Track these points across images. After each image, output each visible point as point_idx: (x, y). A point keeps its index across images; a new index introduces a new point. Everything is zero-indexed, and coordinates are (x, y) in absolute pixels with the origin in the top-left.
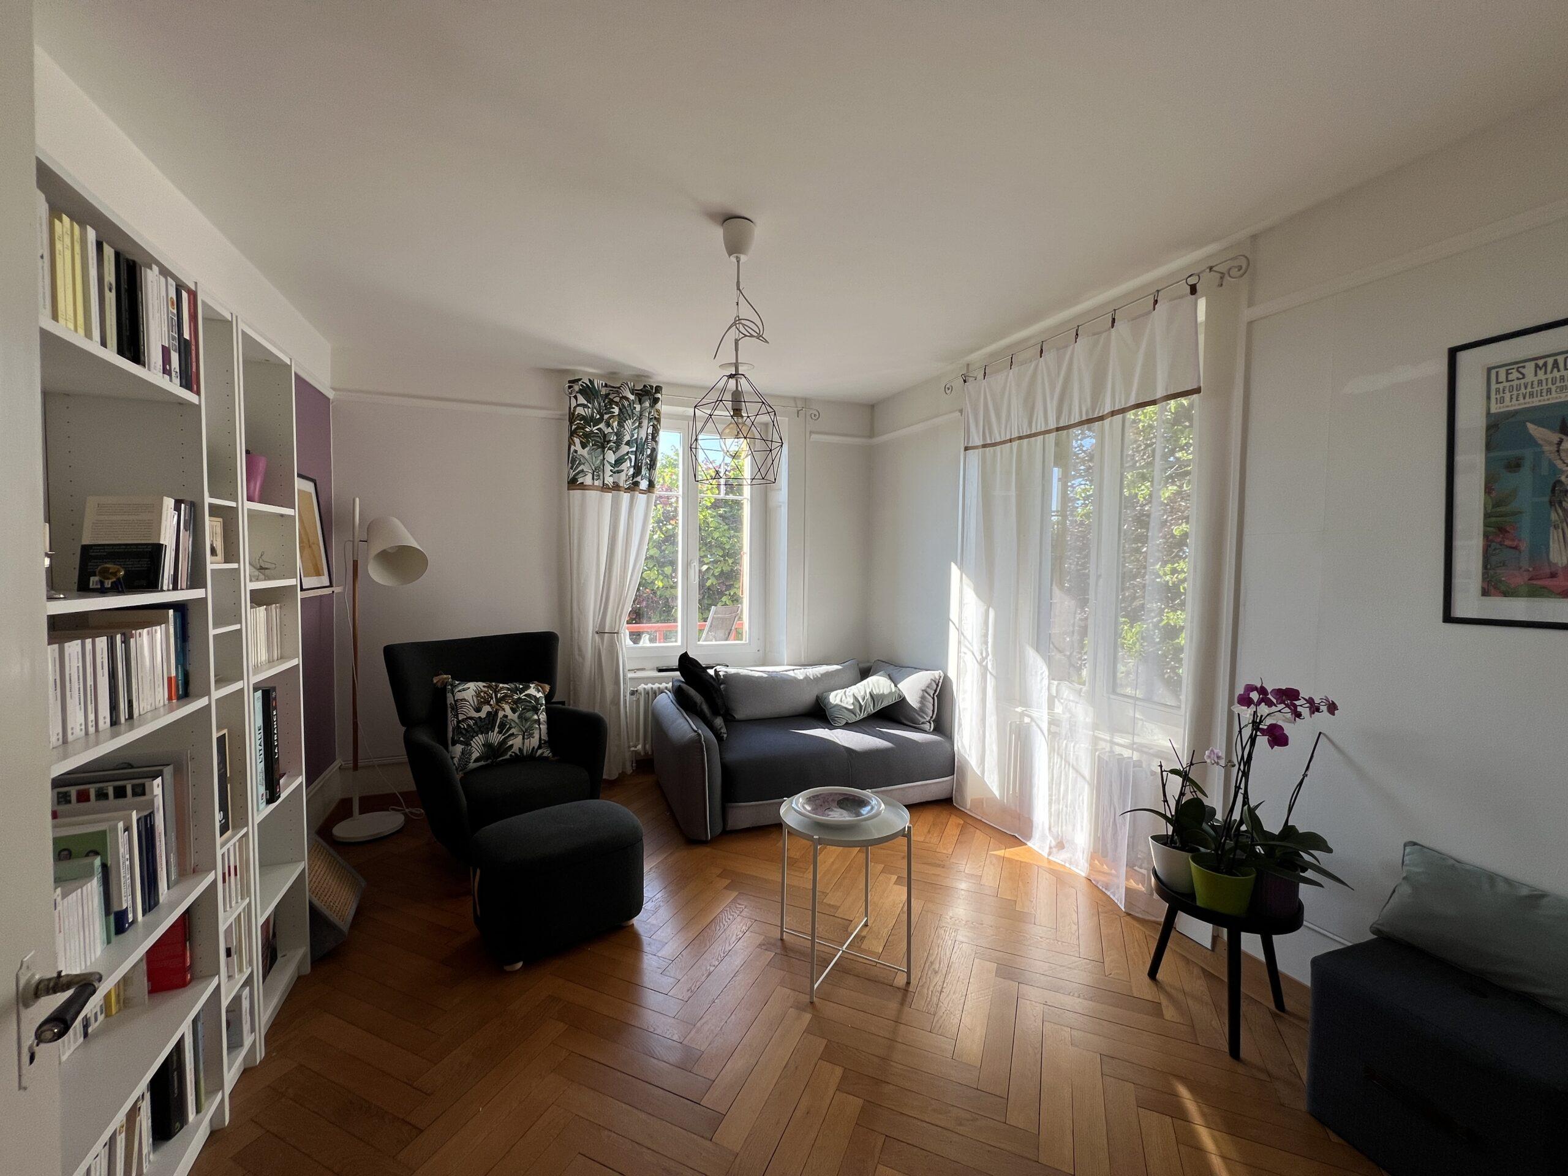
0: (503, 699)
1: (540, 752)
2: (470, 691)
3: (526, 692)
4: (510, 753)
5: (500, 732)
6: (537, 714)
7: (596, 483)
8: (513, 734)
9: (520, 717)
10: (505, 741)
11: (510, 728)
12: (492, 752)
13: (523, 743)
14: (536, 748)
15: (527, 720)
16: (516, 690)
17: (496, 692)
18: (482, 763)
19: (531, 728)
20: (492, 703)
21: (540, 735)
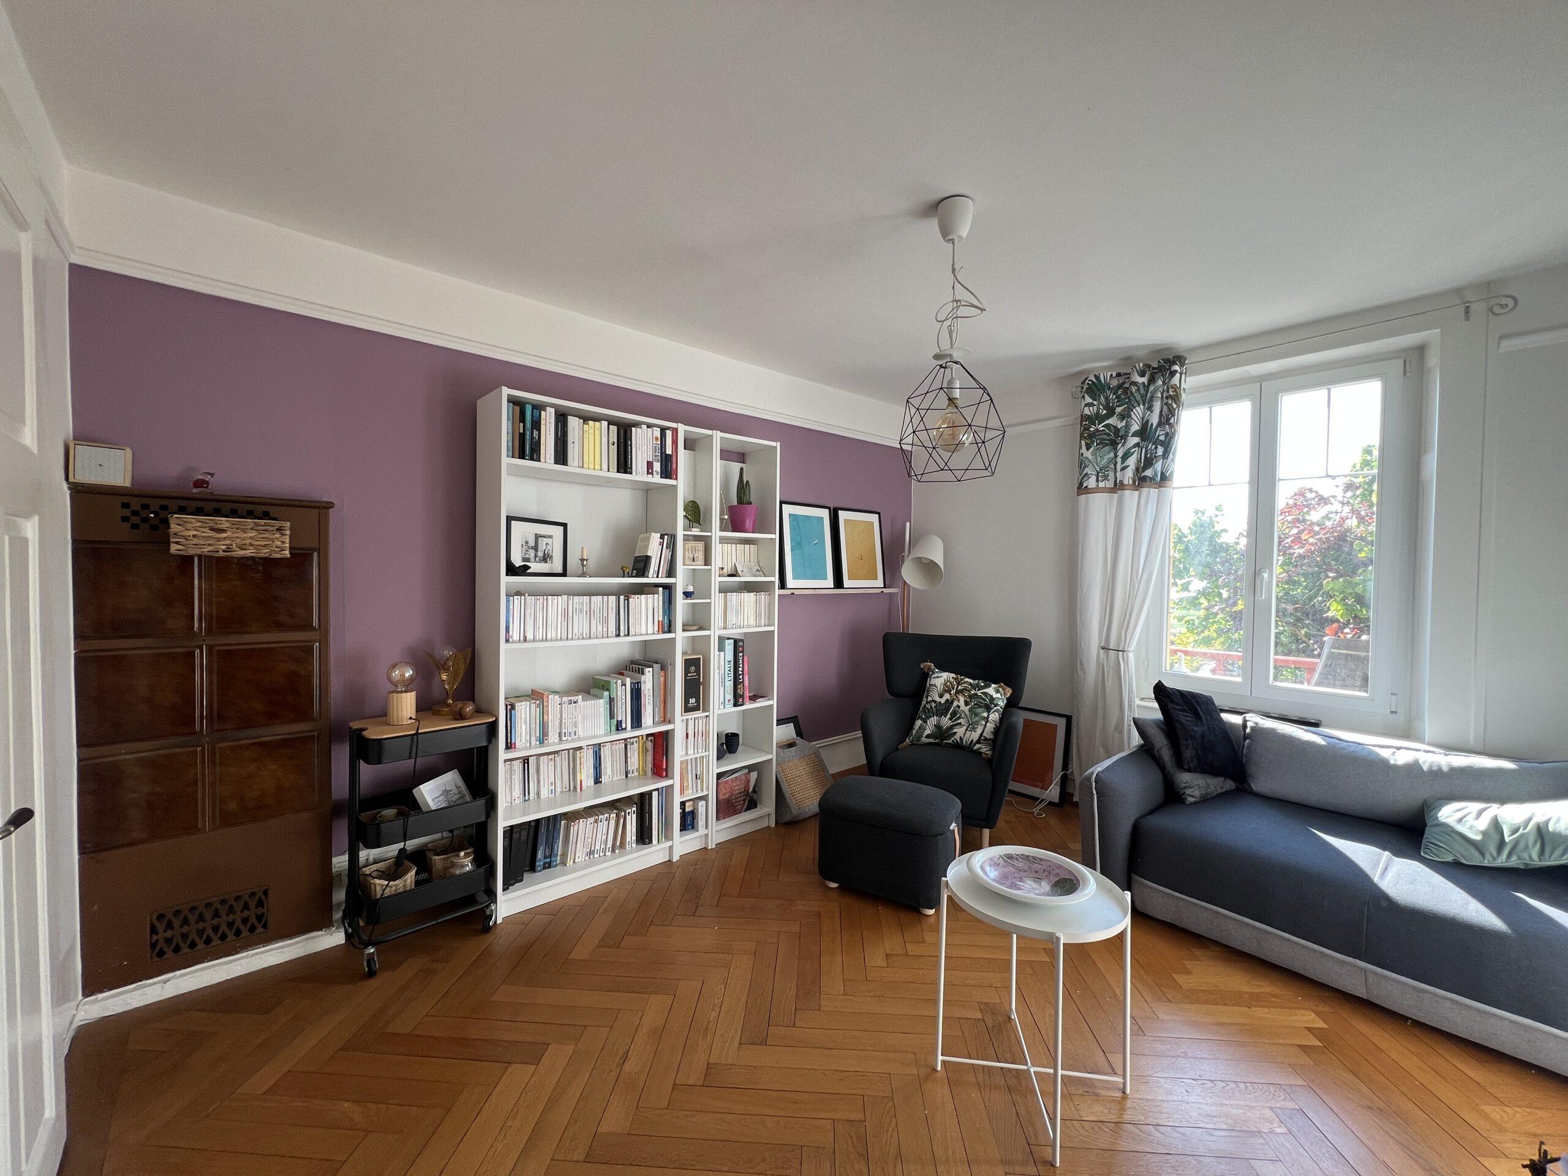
0: (961, 691)
1: (977, 746)
2: (940, 679)
3: (984, 690)
4: (952, 739)
5: (950, 719)
6: (989, 712)
7: (1101, 485)
8: (960, 724)
9: (970, 710)
10: (952, 727)
11: (959, 718)
12: (942, 734)
13: (965, 734)
14: (974, 741)
15: (976, 715)
16: (974, 687)
17: (958, 684)
18: (931, 740)
19: (977, 723)
20: (952, 692)
21: (983, 731)
